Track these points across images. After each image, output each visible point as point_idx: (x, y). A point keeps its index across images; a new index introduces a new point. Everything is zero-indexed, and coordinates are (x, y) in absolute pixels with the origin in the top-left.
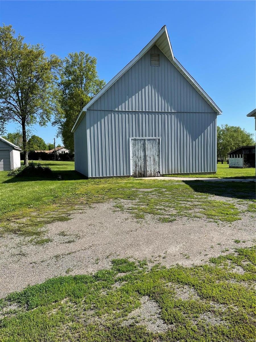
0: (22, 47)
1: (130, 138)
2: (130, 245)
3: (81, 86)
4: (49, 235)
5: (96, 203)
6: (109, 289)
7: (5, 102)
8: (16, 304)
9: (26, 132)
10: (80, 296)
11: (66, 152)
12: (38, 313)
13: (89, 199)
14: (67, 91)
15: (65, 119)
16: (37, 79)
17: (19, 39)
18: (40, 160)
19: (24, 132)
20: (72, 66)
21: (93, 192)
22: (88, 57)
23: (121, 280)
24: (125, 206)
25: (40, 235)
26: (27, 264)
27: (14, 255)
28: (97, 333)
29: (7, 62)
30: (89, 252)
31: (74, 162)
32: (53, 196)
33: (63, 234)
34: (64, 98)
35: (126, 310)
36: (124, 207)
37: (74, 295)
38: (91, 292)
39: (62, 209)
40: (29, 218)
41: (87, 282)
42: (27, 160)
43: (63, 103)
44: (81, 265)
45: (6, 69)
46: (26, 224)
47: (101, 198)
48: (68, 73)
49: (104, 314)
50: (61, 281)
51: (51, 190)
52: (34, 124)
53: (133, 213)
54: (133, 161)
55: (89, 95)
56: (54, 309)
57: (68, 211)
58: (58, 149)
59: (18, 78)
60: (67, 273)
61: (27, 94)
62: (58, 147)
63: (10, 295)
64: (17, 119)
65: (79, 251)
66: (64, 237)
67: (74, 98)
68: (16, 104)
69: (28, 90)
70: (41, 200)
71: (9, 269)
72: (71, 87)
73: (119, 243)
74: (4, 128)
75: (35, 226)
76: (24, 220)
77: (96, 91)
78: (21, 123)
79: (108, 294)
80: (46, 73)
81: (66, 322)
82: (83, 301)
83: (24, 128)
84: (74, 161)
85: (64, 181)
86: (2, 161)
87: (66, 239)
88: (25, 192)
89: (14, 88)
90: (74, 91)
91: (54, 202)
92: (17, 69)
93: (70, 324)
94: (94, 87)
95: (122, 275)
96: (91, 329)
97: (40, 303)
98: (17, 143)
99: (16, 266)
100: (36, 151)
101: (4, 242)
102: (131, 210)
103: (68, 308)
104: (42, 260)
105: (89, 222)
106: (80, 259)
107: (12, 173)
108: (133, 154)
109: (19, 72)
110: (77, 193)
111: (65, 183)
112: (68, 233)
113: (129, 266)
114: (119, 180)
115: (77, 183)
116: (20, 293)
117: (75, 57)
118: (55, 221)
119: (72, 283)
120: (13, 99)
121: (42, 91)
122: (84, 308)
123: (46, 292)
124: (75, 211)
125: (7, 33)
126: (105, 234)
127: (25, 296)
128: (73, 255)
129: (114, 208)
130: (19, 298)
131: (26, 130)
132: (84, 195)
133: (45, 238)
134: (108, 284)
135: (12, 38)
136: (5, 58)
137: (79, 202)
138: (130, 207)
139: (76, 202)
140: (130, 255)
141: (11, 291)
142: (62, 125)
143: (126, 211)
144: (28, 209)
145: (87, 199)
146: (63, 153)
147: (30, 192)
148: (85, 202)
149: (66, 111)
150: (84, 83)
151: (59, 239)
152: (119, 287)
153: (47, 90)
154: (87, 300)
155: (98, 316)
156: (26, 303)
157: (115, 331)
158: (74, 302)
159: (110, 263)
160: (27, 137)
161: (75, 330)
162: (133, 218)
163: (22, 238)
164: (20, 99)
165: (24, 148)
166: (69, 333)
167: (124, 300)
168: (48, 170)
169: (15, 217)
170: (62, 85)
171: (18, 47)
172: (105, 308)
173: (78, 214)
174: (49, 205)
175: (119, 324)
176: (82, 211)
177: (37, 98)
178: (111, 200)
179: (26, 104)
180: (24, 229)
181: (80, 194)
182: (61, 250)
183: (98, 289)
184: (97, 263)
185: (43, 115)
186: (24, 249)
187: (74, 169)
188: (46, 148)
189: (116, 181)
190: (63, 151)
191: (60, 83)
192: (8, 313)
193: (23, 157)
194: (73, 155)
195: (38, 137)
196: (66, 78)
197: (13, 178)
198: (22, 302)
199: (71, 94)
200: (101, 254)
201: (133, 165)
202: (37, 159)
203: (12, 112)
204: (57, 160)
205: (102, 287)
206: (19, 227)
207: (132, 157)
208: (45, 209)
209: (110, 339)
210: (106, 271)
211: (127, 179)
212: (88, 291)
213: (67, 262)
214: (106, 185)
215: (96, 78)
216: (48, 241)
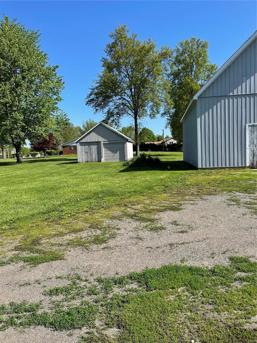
0: (135, 44)
1: (247, 124)
2: (251, 243)
3: (191, 74)
4: (162, 223)
5: (208, 195)
6: (228, 286)
7: (120, 99)
8: (136, 283)
9: (138, 125)
10: (197, 288)
11: (174, 143)
12: (156, 296)
13: (199, 190)
14: (176, 81)
15: (174, 110)
16: (148, 73)
17: (132, 37)
18: (150, 151)
19: (136, 125)
20: (182, 54)
21: (204, 183)
22: (200, 42)
23: (241, 279)
24: (242, 200)
25: (153, 222)
26: (144, 248)
27: (133, 238)
28: (217, 329)
29: (122, 61)
30: (204, 245)
31: (182, 153)
32: (163, 185)
33: (175, 223)
34: (173, 89)
35: (249, 313)
36: (240, 201)
37: (191, 286)
38: (208, 286)
39: (173, 198)
40: (143, 205)
41: (203, 275)
42: (139, 151)
43: (173, 93)
44: (195, 257)
45: (122, 68)
46: (141, 211)
47: (213, 190)
48: (178, 62)
49: (224, 312)
50: (177, 269)
51: (161, 179)
52: (145, 117)
53: (252, 208)
54: (250, 150)
55: (199, 82)
56: (171, 295)
57: (179, 201)
58: (166, 140)
59: (131, 75)
60: (182, 262)
61: (140, 89)
62: (166, 138)
63: (131, 274)
64: (130, 114)
65: (193, 242)
66: (176, 227)
67: (183, 87)
68: (129, 100)
69: (140, 84)
70: (152, 189)
71: (128, 250)
72: (181, 76)
73: (237, 239)
74: (119, 123)
75: (148, 213)
76: (139, 207)
77: (207, 78)
78: (134, 116)
79: (227, 292)
80: (157, 66)
81: (184, 310)
82: (200, 293)
83: (136, 122)
84: (182, 151)
85: (173, 172)
86: (118, 152)
87: (179, 228)
88: (138, 181)
89: (128, 85)
90: (183, 80)
91: (165, 191)
92: (131, 66)
93: (189, 314)
94: (204, 73)
95: (243, 274)
96: (210, 323)
97: (158, 286)
98: (130, 136)
99: (135, 248)
100: (146, 143)
101: (123, 225)
102: (249, 204)
103: (186, 297)
104: (157, 246)
105: (202, 214)
106: (195, 251)
107: (126, 163)
108: (250, 142)
109: (133, 69)
110: (187, 183)
111: (174, 173)
112: (180, 223)
113: (250, 266)
114: (233, 172)
115: (186, 174)
116: (139, 274)
117: (185, 44)
118: (167, 210)
119: (188, 273)
120: (127, 95)
121: (152, 84)
122: (201, 301)
123: (163, 277)
124: (186, 202)
125: (122, 33)
126: (220, 228)
127: (144, 278)
128: (187, 245)
129: (229, 201)
130: (139, 278)
131: (138, 123)
132: (194, 186)
133: (159, 225)
134: (226, 281)
135: (126, 37)
136: (120, 57)
137: (190, 193)
138: (247, 201)
139: (186, 193)
140: (251, 254)
141: (132, 271)
142: (170, 116)
143: (243, 206)
144: (141, 197)
145: (197, 190)
146: (171, 144)
147: (142, 181)
148: (196, 193)
149: (175, 101)
150: (194, 70)
151: (172, 228)
152: (239, 287)
153: (157, 82)
154: (205, 294)
155: (217, 312)
156: (146, 284)
157: (237, 332)
158: (191, 293)
159: (227, 259)
160: (138, 130)
161: (193, 320)
162: (253, 214)
163: (138, 223)
164: (133, 94)
165: (136, 140)
166: (188, 322)
167: (246, 302)
168: (157, 160)
169: (131, 204)
170: (172, 75)
171: (131, 45)
172: (224, 305)
173: (189, 205)
174: (160, 194)
175: (241, 325)
176: (193, 202)
177: (148, 92)
178: (225, 192)
179: (138, 98)
180: (140, 215)
181: (191, 184)
182: (175, 238)
183: (216, 285)
184: (213, 258)
185: (153, 107)
186: (141, 233)
187: (182, 160)
188: (155, 139)
189: (229, 172)
190: (171, 142)
191: (169, 74)
192: (130, 290)
193: (135, 149)
194: (181, 146)
195: (148, 129)
196: (175, 68)
197: (127, 168)
198: (142, 283)
199: (180, 84)
200: (217, 248)
201: (250, 155)
202: (147, 151)
203: (126, 107)
204: (165, 151)
205: (220, 283)
206: (135, 212)
207: (249, 146)
208: (157, 198)
209: (232, 339)
210: (224, 267)
211: (242, 171)
212: (204, 284)
213: (181, 252)
214: (218, 177)
215: (208, 63)
216: (162, 228)
